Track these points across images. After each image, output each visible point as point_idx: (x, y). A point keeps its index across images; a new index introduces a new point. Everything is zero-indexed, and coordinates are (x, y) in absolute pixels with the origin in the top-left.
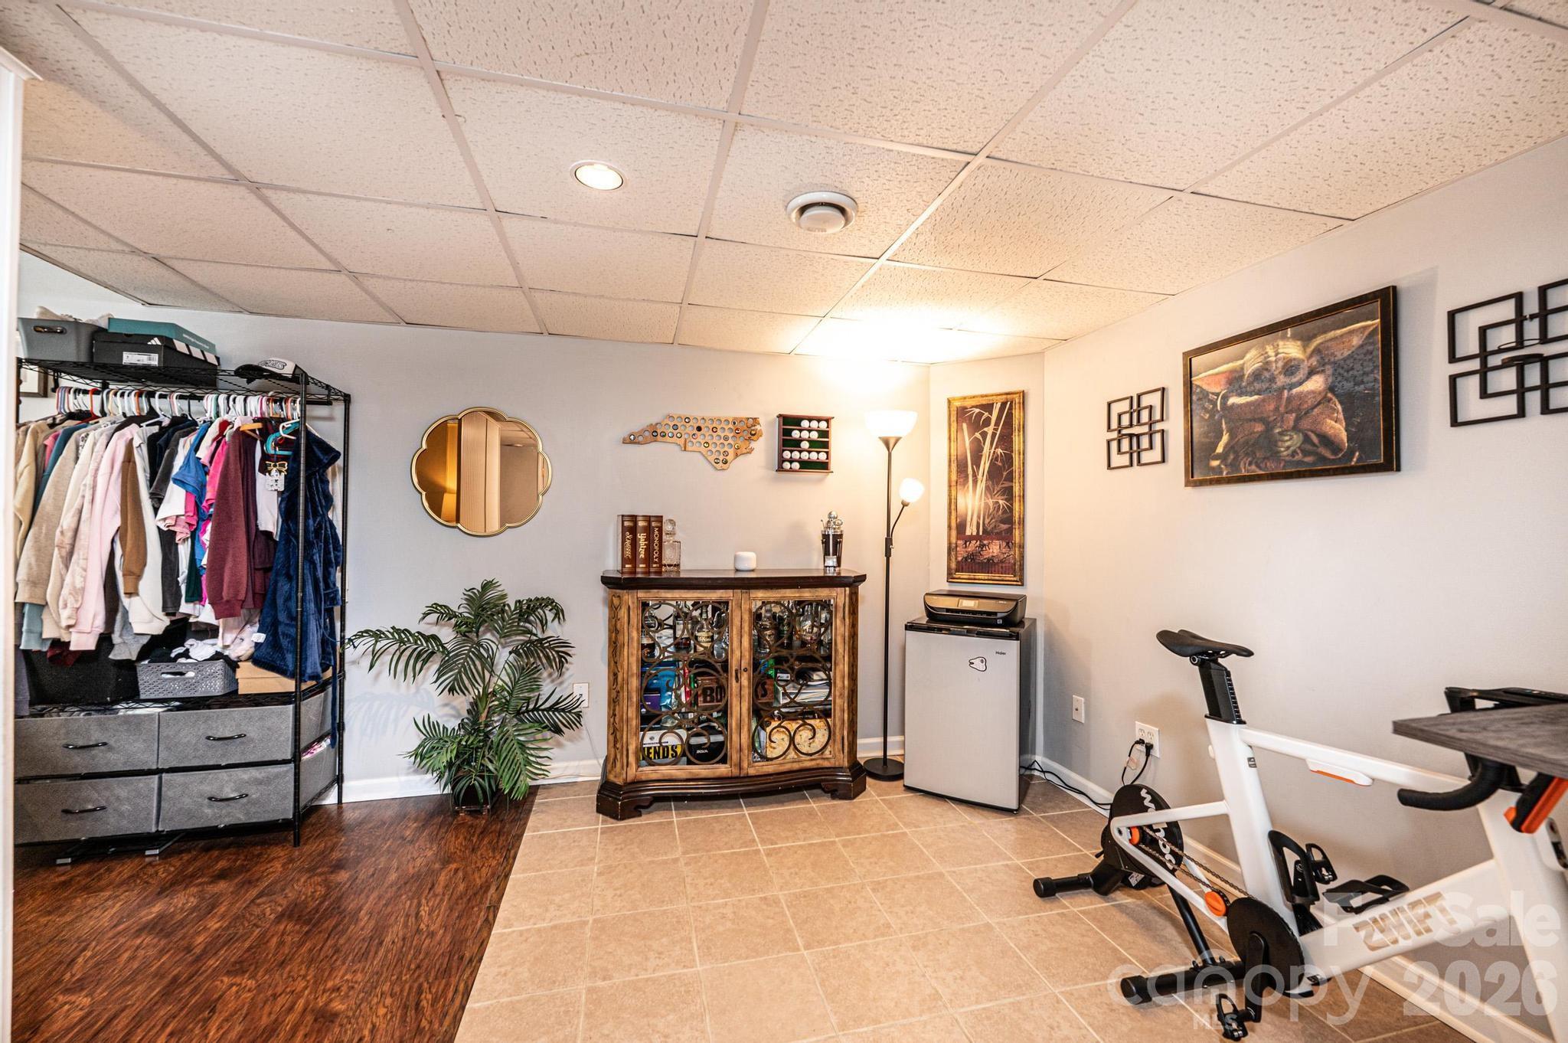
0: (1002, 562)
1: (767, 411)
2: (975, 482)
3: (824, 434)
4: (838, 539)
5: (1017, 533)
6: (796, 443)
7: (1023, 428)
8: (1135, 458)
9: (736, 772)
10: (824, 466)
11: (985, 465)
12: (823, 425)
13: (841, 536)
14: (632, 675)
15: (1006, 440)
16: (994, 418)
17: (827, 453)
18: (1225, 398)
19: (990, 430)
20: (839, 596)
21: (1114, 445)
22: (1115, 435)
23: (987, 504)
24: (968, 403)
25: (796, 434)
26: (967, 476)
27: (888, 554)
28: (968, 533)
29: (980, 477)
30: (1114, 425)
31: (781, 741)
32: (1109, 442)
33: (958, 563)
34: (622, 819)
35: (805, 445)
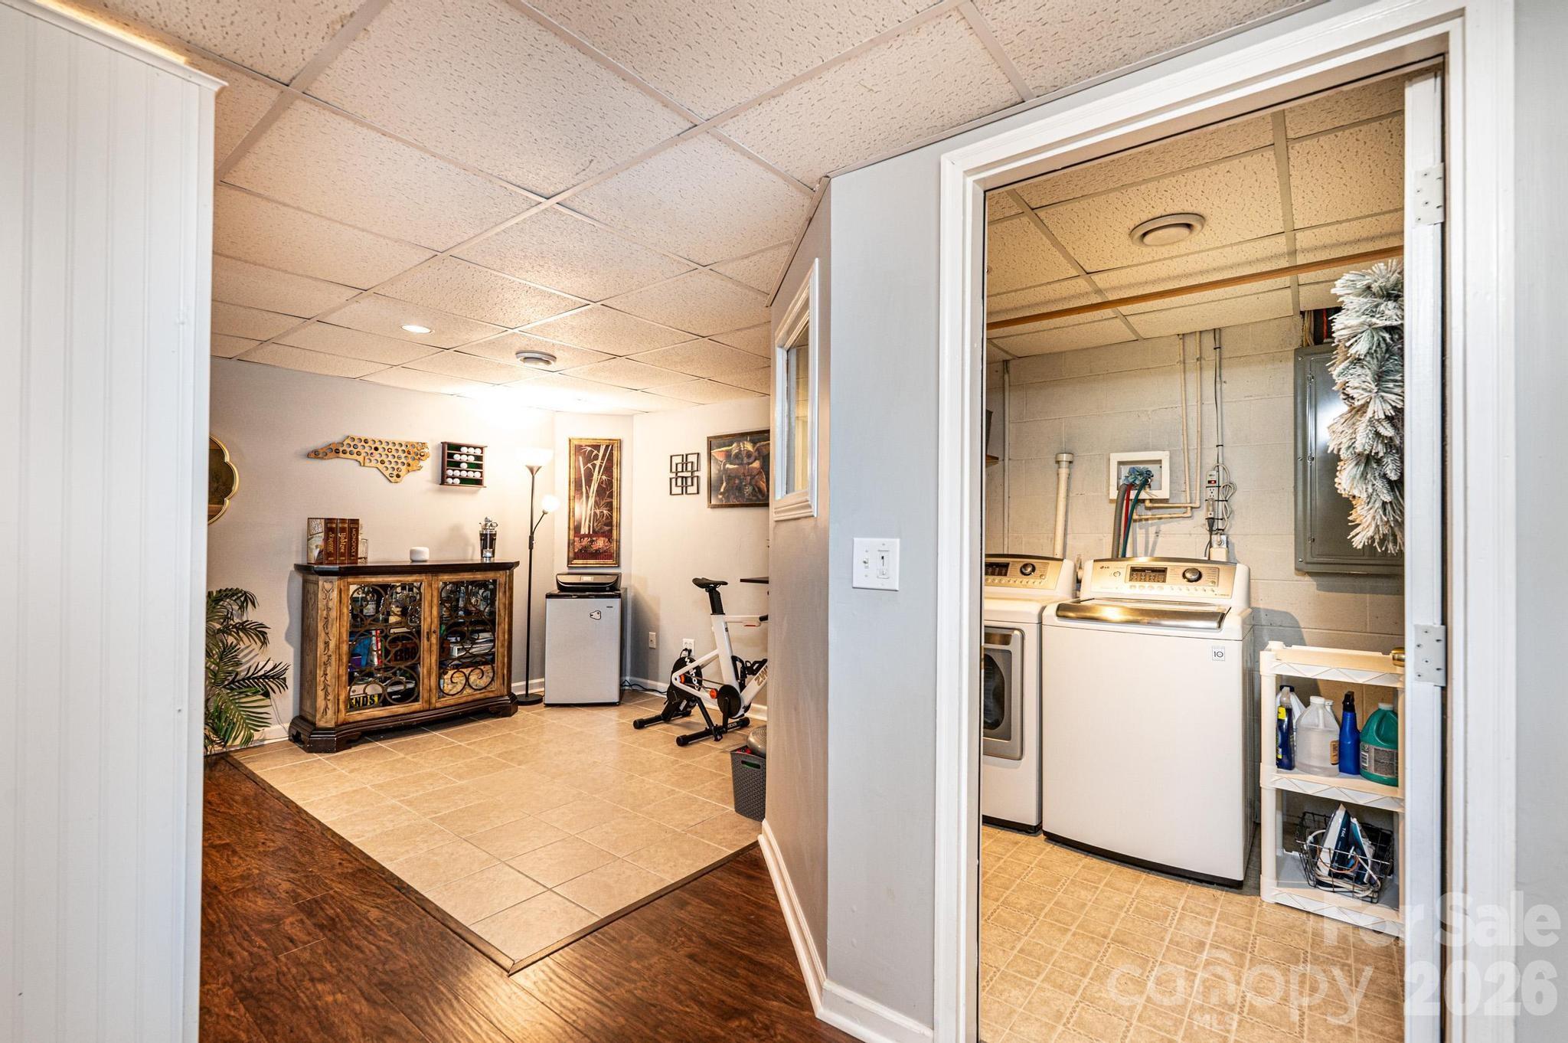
0: (605, 552)
1: (433, 438)
2: (588, 497)
3: (479, 458)
4: (493, 537)
5: (614, 532)
6: (457, 464)
7: (620, 463)
8: (684, 490)
9: (426, 706)
10: (478, 482)
11: (594, 486)
12: (478, 452)
13: (495, 535)
14: (343, 642)
15: (608, 470)
16: (601, 455)
17: (481, 472)
18: (725, 465)
19: (598, 463)
20: (501, 577)
21: (674, 481)
22: (674, 475)
23: (595, 513)
24: (583, 443)
25: (457, 457)
26: (582, 493)
27: (531, 547)
28: (582, 532)
29: (591, 494)
30: (674, 470)
31: (459, 679)
32: (671, 479)
33: (575, 553)
34: (337, 751)
35: (464, 466)
